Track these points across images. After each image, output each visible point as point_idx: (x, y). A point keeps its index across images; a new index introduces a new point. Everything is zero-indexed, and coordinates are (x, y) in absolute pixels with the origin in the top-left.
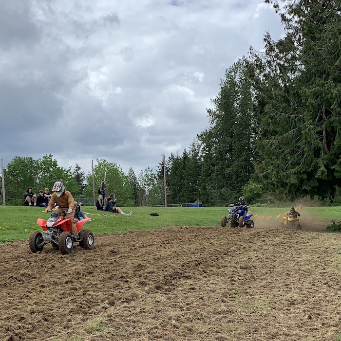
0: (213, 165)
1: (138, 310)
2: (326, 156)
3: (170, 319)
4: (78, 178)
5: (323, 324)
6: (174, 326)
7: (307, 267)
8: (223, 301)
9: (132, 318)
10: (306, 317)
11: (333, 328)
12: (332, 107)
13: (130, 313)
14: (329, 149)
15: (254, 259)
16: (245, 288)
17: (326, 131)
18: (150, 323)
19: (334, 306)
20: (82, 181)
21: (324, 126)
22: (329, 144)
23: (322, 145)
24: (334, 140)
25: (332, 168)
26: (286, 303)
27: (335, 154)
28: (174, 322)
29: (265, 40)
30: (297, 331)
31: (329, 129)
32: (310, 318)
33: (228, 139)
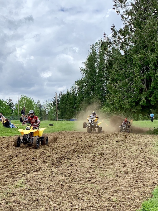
0: (83, 98)
1: (42, 176)
2: (146, 93)
3: (59, 181)
4: (11, 105)
5: (144, 185)
6: (62, 185)
7: (136, 154)
8: (88, 172)
9: (39, 180)
10: (135, 181)
11: (149, 187)
12: (150, 66)
13: (38, 178)
14: (148, 89)
15: (106, 149)
16: (101, 165)
17: (146, 79)
18: (49, 183)
19: (150, 175)
20: (12, 107)
21: (145, 76)
22: (148, 86)
23: (144, 86)
24: (151, 84)
25: (149, 99)
26: (123, 173)
27: (151, 92)
28: (61, 183)
29: (112, 29)
30: (129, 189)
31: (148, 78)
32: (137, 181)
33: (92, 84)
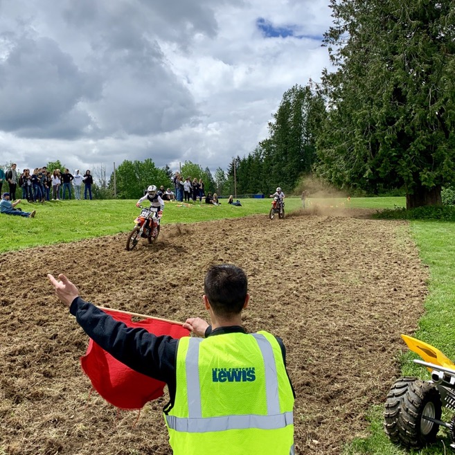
1: (264, 282)
2: (372, 162)
3: (291, 289)
5: (407, 295)
6: (296, 295)
7: (376, 249)
8: (324, 276)
9: (262, 288)
10: (392, 289)
11: (417, 298)
12: (377, 125)
13: (259, 285)
14: (374, 157)
15: (332, 242)
16: (335, 265)
17: (371, 142)
18: (279, 293)
19: (409, 281)
21: (370, 139)
22: (374, 152)
23: (369, 153)
24: (378, 150)
25: (377, 170)
26: (372, 278)
27: (379, 160)
28: (295, 292)
29: (323, 73)
30: (389, 300)
31: (374, 141)
32: (395, 290)
